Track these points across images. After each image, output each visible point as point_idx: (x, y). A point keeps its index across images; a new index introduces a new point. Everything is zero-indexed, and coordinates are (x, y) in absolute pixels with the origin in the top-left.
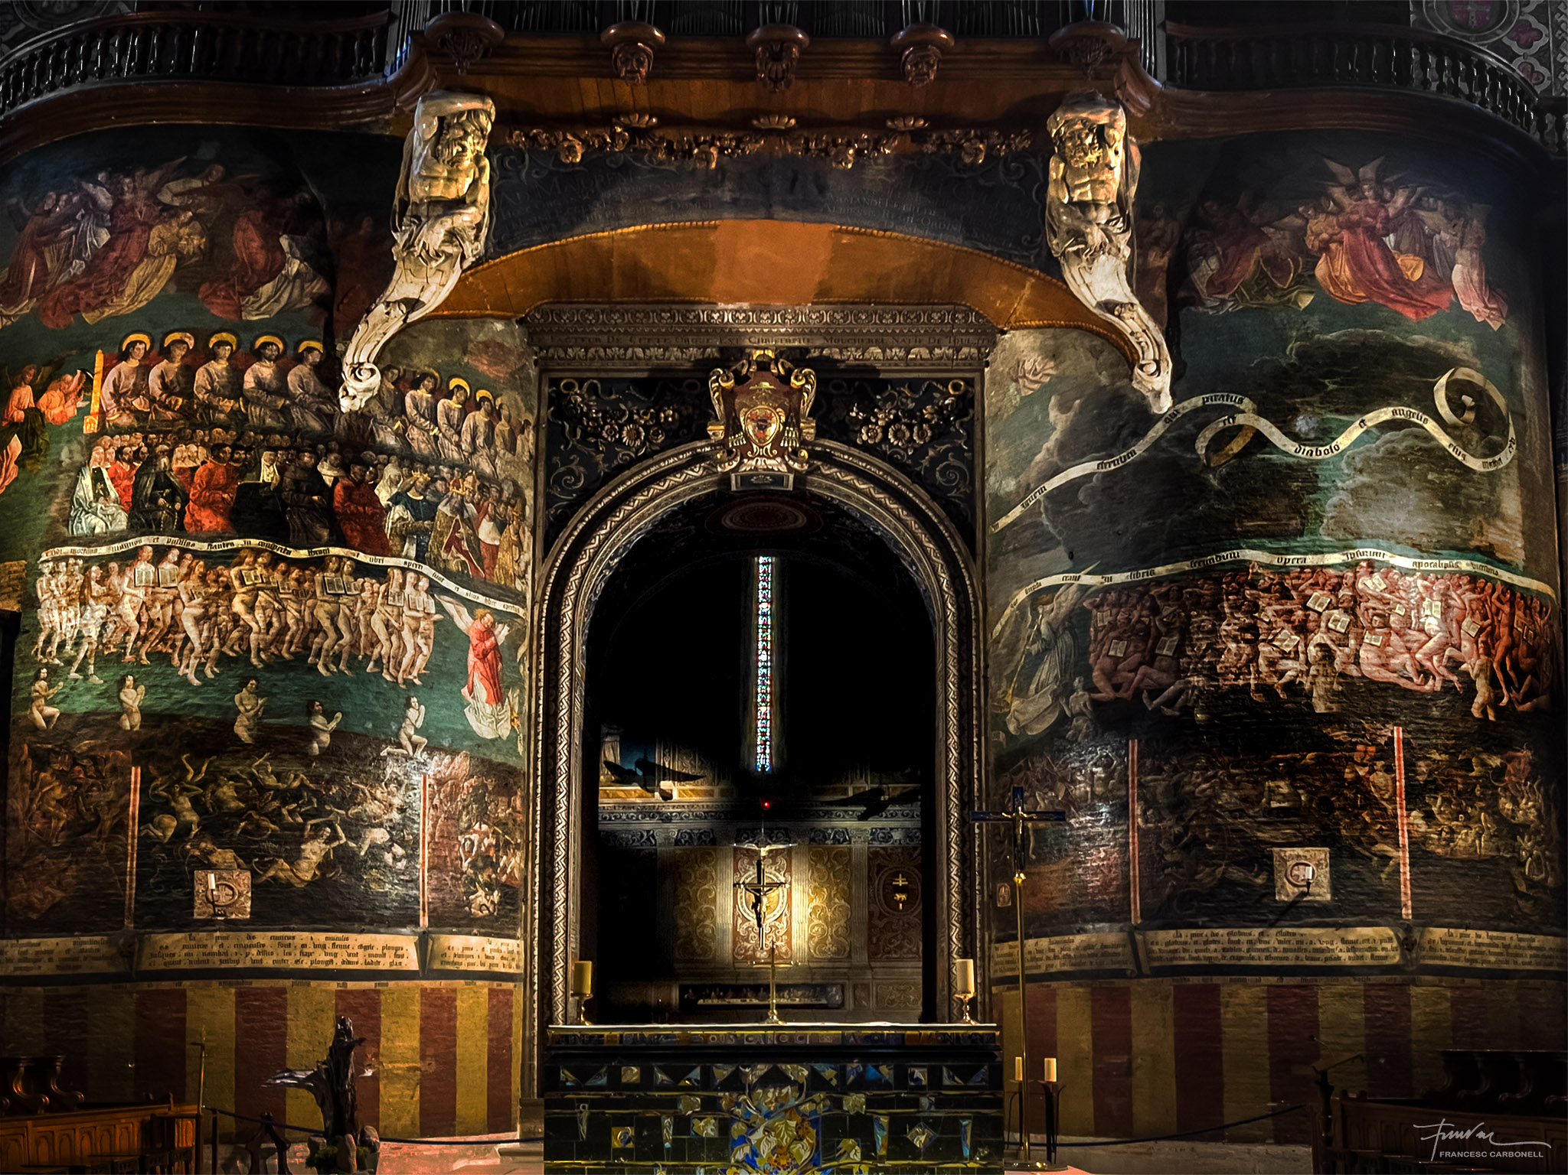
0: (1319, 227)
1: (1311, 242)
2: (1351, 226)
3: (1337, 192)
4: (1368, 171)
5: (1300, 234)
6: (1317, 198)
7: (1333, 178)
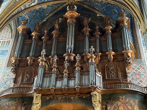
0: (119, 103)
1: (119, 105)
2: (122, 103)
3: (121, 99)
4: (124, 97)
5: (117, 104)
6: (119, 100)
7: (120, 98)
